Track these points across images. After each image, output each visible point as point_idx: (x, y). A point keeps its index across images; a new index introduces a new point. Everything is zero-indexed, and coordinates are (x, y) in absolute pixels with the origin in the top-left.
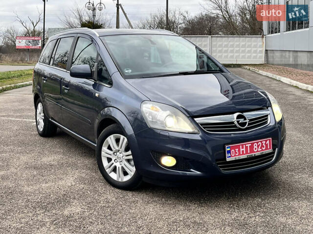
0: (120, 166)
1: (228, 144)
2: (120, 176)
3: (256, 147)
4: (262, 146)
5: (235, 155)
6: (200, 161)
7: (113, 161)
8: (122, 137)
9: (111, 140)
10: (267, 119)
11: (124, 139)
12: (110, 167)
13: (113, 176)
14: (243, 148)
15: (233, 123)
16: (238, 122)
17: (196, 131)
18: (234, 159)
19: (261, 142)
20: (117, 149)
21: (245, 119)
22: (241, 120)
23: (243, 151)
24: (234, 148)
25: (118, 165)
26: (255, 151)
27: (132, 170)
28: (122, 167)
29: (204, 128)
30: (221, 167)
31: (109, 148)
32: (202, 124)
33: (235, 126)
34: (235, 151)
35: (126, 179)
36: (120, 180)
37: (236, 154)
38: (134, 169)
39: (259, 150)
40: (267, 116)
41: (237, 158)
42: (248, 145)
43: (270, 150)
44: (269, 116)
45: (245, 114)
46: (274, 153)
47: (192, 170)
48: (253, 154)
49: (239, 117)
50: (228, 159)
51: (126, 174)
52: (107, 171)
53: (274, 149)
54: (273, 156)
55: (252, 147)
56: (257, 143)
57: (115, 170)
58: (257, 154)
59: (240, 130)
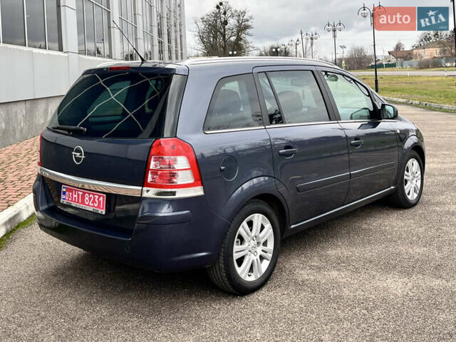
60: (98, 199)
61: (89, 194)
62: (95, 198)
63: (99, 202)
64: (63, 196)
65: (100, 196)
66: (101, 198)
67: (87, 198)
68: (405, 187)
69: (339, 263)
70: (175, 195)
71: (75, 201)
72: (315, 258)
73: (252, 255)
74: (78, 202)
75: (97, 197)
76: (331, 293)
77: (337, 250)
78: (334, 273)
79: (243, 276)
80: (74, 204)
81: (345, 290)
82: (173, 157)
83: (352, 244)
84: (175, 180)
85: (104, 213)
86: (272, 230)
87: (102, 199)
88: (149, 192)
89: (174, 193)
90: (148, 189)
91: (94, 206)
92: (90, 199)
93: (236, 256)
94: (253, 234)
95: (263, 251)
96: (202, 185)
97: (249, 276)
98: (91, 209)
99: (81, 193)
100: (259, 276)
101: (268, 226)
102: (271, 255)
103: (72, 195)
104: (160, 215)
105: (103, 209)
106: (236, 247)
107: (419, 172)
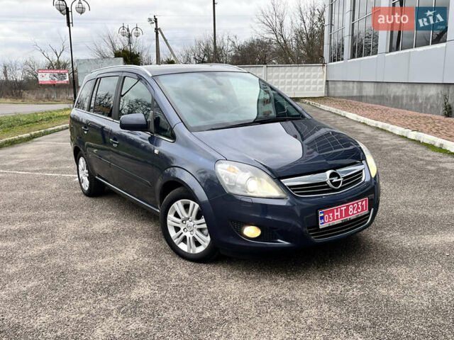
0: (191, 237)
1: (321, 209)
2: (191, 247)
3: (352, 210)
4: (358, 208)
5: (329, 221)
6: (289, 230)
7: (182, 231)
8: (192, 203)
9: (178, 206)
10: (361, 175)
11: (194, 205)
12: (178, 237)
13: (183, 247)
14: (337, 212)
15: (325, 183)
16: (331, 181)
17: (283, 195)
18: (327, 226)
19: (357, 203)
20: (187, 216)
21: (339, 177)
22: (335, 180)
23: (337, 215)
24: (328, 213)
25: (188, 235)
26: (351, 214)
27: (206, 241)
28: (194, 237)
29: (293, 191)
30: (313, 235)
31: (176, 215)
32: (290, 187)
33: (328, 187)
34: (329, 216)
35: (199, 250)
36: (191, 252)
37: (329, 219)
38: (208, 239)
39: (355, 212)
40: (361, 171)
41: (332, 223)
42: (343, 208)
43: (366, 212)
44: (363, 171)
45: (338, 171)
46: (369, 214)
47: (279, 240)
48: (348, 218)
49: (332, 175)
50: (321, 226)
51: (198, 244)
52: (175, 241)
53: (370, 210)
54: (368, 218)
55: (347, 210)
56: (353, 205)
57: (184, 240)
58: (352, 217)
59: (334, 190)
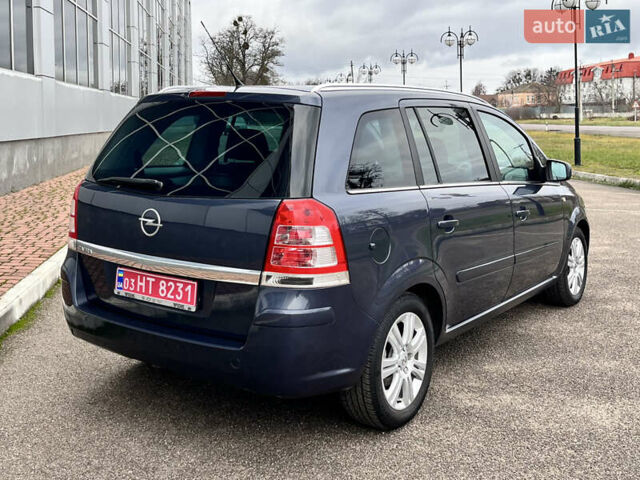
60: (183, 289)
61: (167, 281)
62: (176, 287)
63: (185, 294)
64: (118, 284)
65: (186, 285)
66: (190, 287)
67: (162, 288)
68: (569, 277)
69: (507, 383)
70: (311, 283)
71: (141, 292)
72: (471, 376)
73: (402, 372)
74: (147, 293)
75: (181, 286)
76: (513, 426)
77: (497, 365)
78: (507, 398)
79: (391, 403)
80: (138, 297)
81: (530, 420)
82: (306, 227)
83: (514, 356)
84: (309, 262)
85: (193, 309)
86: (425, 337)
87: (191, 289)
88: (271, 280)
89: (309, 281)
90: (269, 273)
91: (175, 299)
92: (168, 288)
93: (385, 374)
94: (404, 342)
95: (415, 366)
96: (348, 269)
97: (398, 402)
98: (170, 304)
99: (151, 280)
100: (410, 402)
101: (421, 330)
102: (423, 372)
103: (136, 283)
104: (286, 312)
105: (191, 303)
106: (385, 361)
107: (583, 257)
